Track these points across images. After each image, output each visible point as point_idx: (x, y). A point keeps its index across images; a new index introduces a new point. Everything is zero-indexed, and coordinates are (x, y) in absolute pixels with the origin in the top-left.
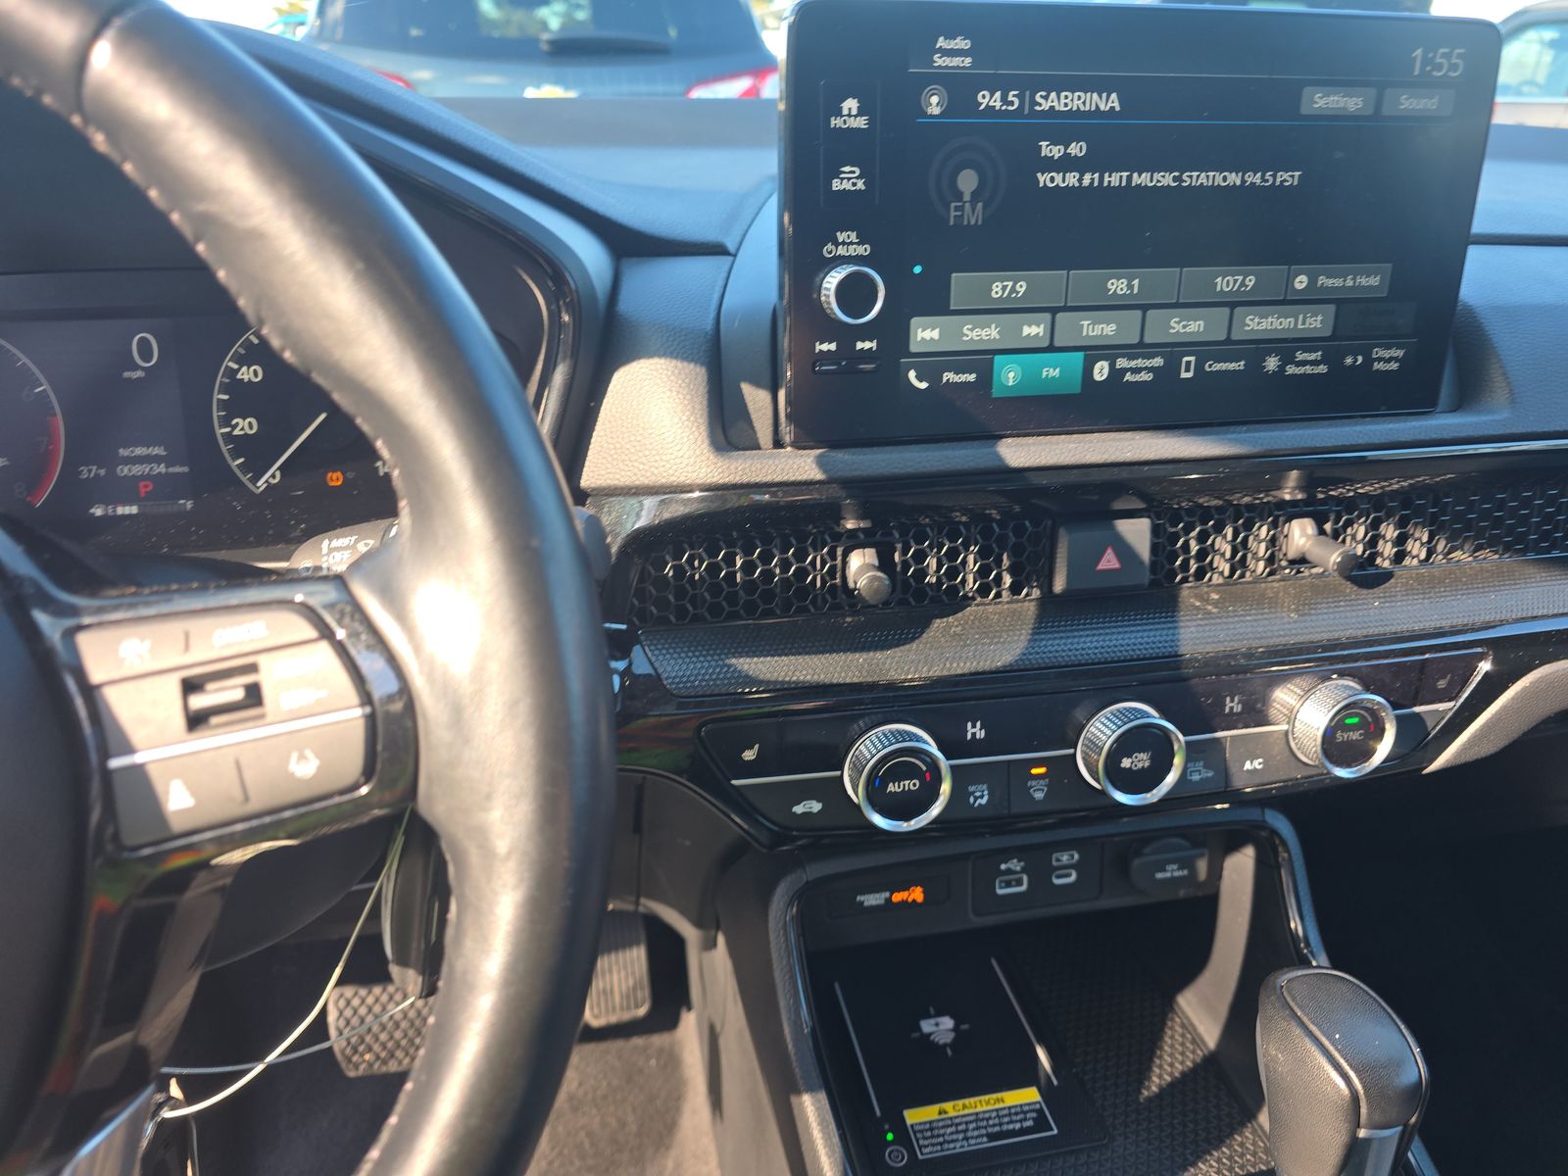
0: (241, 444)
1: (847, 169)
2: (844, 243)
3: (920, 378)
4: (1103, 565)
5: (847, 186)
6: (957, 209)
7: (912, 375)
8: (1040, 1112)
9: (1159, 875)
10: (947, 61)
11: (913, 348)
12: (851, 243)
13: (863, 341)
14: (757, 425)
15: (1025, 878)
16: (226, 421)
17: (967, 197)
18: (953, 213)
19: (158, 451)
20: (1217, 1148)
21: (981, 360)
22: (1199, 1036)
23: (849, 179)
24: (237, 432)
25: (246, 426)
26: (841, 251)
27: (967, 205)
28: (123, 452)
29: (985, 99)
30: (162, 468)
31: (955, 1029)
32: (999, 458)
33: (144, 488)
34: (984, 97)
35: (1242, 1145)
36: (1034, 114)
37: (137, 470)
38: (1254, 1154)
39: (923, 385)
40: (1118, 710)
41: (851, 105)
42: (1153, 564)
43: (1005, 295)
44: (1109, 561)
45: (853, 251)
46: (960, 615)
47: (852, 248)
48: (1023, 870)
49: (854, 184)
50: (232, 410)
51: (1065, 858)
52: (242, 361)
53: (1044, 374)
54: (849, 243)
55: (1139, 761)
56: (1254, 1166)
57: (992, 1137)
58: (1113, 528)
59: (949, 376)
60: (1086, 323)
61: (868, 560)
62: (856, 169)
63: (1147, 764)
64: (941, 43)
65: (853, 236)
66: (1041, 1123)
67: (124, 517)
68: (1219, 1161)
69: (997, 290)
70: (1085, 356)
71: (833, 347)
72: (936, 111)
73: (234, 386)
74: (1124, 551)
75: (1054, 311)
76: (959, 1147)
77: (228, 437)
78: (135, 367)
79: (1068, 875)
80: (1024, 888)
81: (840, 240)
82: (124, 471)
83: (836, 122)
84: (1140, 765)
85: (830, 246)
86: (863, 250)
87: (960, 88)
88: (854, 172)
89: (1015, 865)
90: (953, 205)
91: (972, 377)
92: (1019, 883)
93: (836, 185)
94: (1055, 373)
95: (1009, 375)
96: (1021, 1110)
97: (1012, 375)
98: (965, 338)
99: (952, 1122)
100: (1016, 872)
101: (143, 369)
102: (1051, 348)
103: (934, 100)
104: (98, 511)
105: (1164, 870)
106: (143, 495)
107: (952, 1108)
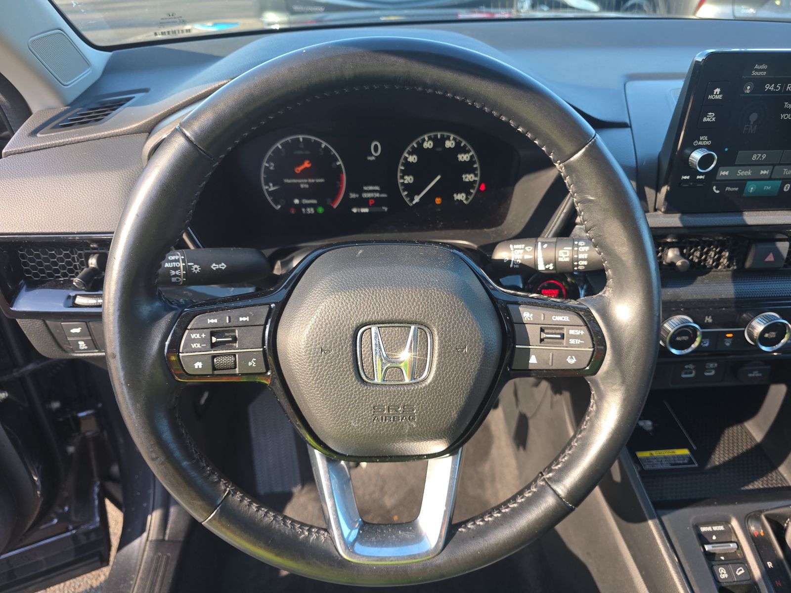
0: (407, 186)
1: (710, 114)
2: (702, 140)
3: (717, 189)
4: (768, 259)
5: (708, 120)
6: (747, 127)
7: (714, 188)
8: (690, 458)
9: (750, 375)
10: (757, 73)
11: (718, 178)
12: (705, 140)
13: (700, 176)
14: (649, 203)
15: (694, 372)
16: (402, 177)
17: (752, 123)
18: (745, 129)
19: (377, 188)
20: (762, 477)
21: (742, 183)
22: (753, 437)
23: (709, 117)
24: (406, 182)
25: (409, 179)
26: (700, 143)
27: (751, 126)
28: (365, 188)
29: (768, 87)
30: (377, 195)
31: (653, 425)
32: (744, 221)
33: (371, 202)
34: (767, 86)
35: (771, 477)
36: (786, 92)
37: (369, 195)
38: (776, 481)
39: (718, 192)
40: (766, 315)
41: (718, 90)
42: (787, 258)
43: (757, 159)
44: (770, 258)
45: (704, 143)
46: (707, 275)
47: (704, 142)
48: (694, 369)
49: (712, 119)
50: (405, 173)
51: (711, 365)
52: (410, 153)
53: (765, 188)
54: (704, 140)
55: (773, 335)
56: (776, 484)
57: (672, 465)
58: (775, 245)
59: (728, 189)
60: (785, 170)
61: (675, 252)
62: (713, 114)
63: (774, 336)
64: (757, 67)
65: (706, 138)
66: (690, 462)
67: (364, 213)
68: (762, 481)
69: (754, 157)
70: (782, 182)
71: (688, 177)
72: (748, 92)
73: (407, 164)
74: (777, 253)
75: (774, 165)
76: (659, 467)
77: (403, 184)
78: (371, 155)
79: (711, 372)
80: (692, 375)
81: (701, 139)
82: (365, 195)
83: (710, 97)
84: (771, 336)
85: (696, 141)
86: (709, 143)
87: (759, 83)
88: (712, 115)
89: (691, 366)
90: (746, 126)
91: (737, 189)
92: (691, 373)
93: (705, 120)
94: (768, 188)
95: (751, 188)
96: (682, 457)
97: (752, 188)
98: (738, 175)
99: (655, 458)
100: (691, 369)
101: (375, 156)
102: (770, 179)
103: (749, 87)
104: (355, 210)
105: (752, 373)
106: (370, 205)
107: (655, 453)
